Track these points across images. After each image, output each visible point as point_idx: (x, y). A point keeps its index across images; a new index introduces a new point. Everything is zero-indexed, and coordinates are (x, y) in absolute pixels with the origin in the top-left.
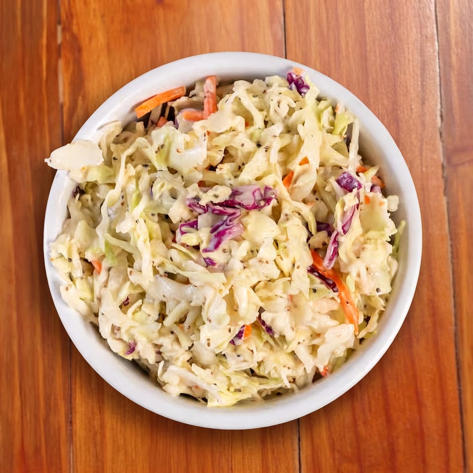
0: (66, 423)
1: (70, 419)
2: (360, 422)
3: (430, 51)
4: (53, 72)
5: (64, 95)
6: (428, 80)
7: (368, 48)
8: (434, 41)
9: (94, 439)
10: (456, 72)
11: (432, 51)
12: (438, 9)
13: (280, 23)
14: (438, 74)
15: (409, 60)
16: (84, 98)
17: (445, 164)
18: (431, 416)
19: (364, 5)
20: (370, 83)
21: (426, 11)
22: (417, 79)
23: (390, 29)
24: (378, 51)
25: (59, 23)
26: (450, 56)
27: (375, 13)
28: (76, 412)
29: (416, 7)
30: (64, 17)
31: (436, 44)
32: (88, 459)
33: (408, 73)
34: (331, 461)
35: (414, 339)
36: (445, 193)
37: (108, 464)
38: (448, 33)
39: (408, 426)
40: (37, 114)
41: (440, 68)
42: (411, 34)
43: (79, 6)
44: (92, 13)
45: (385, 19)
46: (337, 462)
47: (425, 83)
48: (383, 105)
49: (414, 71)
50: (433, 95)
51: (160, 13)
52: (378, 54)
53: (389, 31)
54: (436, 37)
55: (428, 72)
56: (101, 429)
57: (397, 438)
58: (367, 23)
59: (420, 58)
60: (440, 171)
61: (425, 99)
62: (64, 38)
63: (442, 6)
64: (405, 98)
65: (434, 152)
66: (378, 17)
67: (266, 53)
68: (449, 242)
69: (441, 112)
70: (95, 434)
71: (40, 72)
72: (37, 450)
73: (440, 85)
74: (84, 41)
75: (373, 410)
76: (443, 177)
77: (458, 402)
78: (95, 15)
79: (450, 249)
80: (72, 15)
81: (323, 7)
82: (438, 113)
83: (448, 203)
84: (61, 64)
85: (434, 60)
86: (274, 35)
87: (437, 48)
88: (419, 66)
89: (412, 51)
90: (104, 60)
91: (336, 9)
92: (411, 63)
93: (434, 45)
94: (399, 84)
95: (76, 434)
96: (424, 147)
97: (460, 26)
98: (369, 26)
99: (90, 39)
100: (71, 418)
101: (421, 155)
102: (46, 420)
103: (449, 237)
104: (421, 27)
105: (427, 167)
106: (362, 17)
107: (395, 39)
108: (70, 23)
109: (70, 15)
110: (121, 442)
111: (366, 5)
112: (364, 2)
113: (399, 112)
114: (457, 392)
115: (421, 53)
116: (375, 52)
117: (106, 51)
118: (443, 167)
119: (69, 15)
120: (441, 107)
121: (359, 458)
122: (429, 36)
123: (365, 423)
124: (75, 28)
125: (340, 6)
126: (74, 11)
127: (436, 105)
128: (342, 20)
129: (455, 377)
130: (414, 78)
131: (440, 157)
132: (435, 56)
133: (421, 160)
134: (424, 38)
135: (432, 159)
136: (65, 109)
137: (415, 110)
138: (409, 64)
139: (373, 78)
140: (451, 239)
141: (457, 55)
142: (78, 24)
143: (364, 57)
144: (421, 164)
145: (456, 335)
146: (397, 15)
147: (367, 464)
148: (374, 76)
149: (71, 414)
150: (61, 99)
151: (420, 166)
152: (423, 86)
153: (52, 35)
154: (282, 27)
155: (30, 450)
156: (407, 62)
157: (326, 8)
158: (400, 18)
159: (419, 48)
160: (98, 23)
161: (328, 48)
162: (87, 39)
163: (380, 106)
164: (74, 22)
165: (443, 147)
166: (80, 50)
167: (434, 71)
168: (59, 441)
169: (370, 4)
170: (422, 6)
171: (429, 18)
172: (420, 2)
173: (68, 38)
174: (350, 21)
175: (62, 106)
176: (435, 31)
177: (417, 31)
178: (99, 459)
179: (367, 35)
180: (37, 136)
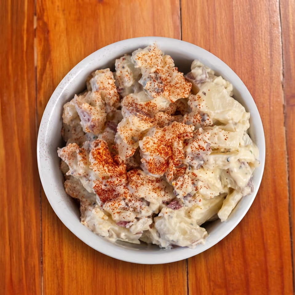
0: (39, 263)
2: (227, 262)
3: (276, 33)
4: (31, 47)
5: (37, 61)
6: (275, 52)
7: (235, 31)
8: (279, 26)
9: (57, 273)
10: (293, 46)
11: (277, 32)
12: (281, 6)
13: (178, 14)
14: (281, 47)
16: (51, 63)
17: (285, 104)
18: (273, 258)
19: (232, 3)
21: (273, 7)
22: (268, 51)
23: (250, 18)
25: (36, 14)
26: (289, 36)
27: (240, 9)
28: (45, 256)
29: (267, 5)
30: (38, 10)
31: (280, 28)
32: (53, 286)
33: (261, 46)
34: (208, 287)
36: (285, 124)
37: (66, 289)
38: (288, 22)
39: (258, 265)
40: (20, 73)
41: (282, 43)
42: (264, 22)
43: (48, 4)
44: (56, 8)
45: (246, 12)
46: (212, 288)
47: (272, 53)
48: (245, 67)
49: (265, 45)
50: (278, 61)
51: (100, 8)
52: (241, 35)
53: (249, 20)
54: (280, 24)
55: (274, 46)
56: (61, 267)
57: (251, 272)
58: (234, 14)
59: (269, 37)
60: (282, 109)
61: (272, 62)
62: (38, 24)
63: (284, 4)
64: (259, 63)
65: (278, 96)
66: (242, 10)
67: (169, 37)
68: (287, 156)
69: (283, 71)
70: (58, 270)
71: (22, 47)
72: (20, 281)
73: (283, 54)
74: (51, 26)
75: (235, 254)
76: (284, 113)
77: (290, 249)
78: (58, 10)
79: (287, 161)
81: (206, 4)
82: (281, 72)
83: (286, 131)
84: (36, 41)
85: (278, 38)
86: (174, 23)
87: (280, 30)
88: (269, 42)
89: (264, 33)
90: (64, 38)
91: (214, 5)
92: (263, 40)
93: (278, 28)
94: (255, 53)
95: (45, 270)
96: (272, 94)
98: (236, 16)
99: (55, 25)
100: (42, 259)
101: (270, 99)
102: (26, 261)
103: (286, 153)
104: (271, 17)
105: (273, 107)
106: (231, 11)
107: (253, 25)
108: (43, 15)
109: (43, 10)
110: (74, 275)
111: (234, 3)
112: (232, 1)
113: (255, 72)
114: (290, 243)
115: (270, 34)
116: (240, 33)
117: (65, 32)
118: (284, 106)
119: (42, 10)
120: (283, 68)
121: (226, 285)
122: (275, 23)
123: (230, 263)
124: (45, 19)
125: (217, 5)
126: (45, 7)
127: (280, 67)
128: (218, 13)
129: (289, 233)
130: (265, 50)
131: (283, 102)
132: (279, 36)
133: (270, 102)
134: (273, 24)
135: (277, 101)
136: (38, 70)
137: (265, 71)
139: (238, 50)
140: (288, 154)
141: (294, 35)
142: (47, 16)
143: (232, 36)
144: (270, 105)
146: (254, 10)
147: (231, 289)
149: (42, 257)
150: (36, 63)
151: (269, 106)
152: (271, 55)
153: (31, 22)
154: (179, 18)
155: (15, 280)
156: (261, 39)
157: (208, 5)
158: (256, 12)
159: (269, 31)
160: (60, 15)
161: (209, 30)
162: (53, 25)
163: (243, 68)
164: (45, 14)
165: (284, 93)
166: (48, 32)
167: (279, 46)
168: (34, 274)
169: (237, 3)
170: (271, 3)
171: (275, 11)
172: (269, 1)
173: (41, 24)
174: (224, 14)
175: (36, 68)
176: (279, 20)
177: (267, 20)
178: (60, 286)
179: (235, 22)
180: (20, 87)
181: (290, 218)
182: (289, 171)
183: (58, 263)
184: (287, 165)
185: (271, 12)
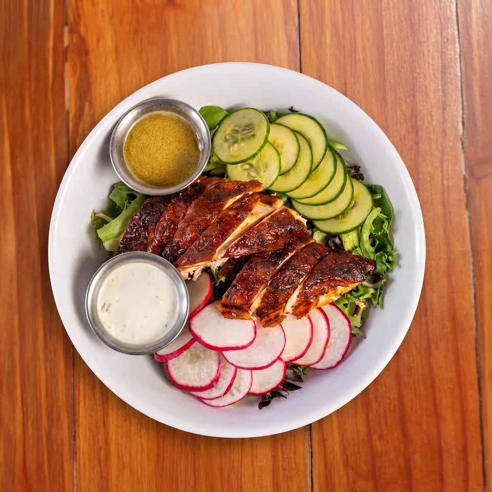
0: (70, 437)
1: (73, 434)
2: (375, 437)
3: (451, 54)
4: (59, 77)
5: (70, 101)
6: (450, 85)
7: (386, 50)
8: (455, 43)
9: (98, 454)
10: (478, 76)
11: (453, 53)
12: (459, 10)
13: (294, 23)
14: (459, 78)
15: (429, 63)
16: (91, 104)
17: (467, 177)
18: (450, 429)
19: (381, 5)
20: (388, 88)
21: (447, 12)
22: (438, 84)
23: (409, 30)
24: (396, 54)
25: (67, 24)
26: (472, 59)
27: (393, 14)
28: (79, 426)
29: (436, 8)
30: (71, 18)
31: (458, 45)
32: (92, 476)
33: (428, 77)
34: (345, 478)
35: (433, 346)
36: (468, 207)
37: (113, 481)
38: (469, 35)
39: (426, 441)
40: (42, 122)
41: (461, 71)
42: (432, 35)
43: (86, 6)
44: (100, 15)
45: (403, 19)
46: (351, 480)
47: (446, 87)
48: (402, 111)
49: (434, 74)
50: (455, 101)
51: (170, 13)
52: (396, 57)
53: (407, 33)
54: (457, 40)
55: (449, 76)
56: (106, 443)
57: (414, 453)
58: (384, 23)
59: (440, 61)
60: (462, 184)
61: (446, 105)
62: (71, 40)
63: (464, 7)
64: (425, 104)
65: (456, 163)
66: (396, 17)
68: (471, 260)
69: (463, 118)
70: (100, 449)
71: (46, 77)
72: (40, 467)
73: (462, 90)
74: (92, 44)
75: (389, 423)
76: (465, 190)
78: (103, 16)
79: (472, 268)
80: (79, 16)
81: (339, 7)
82: (460, 119)
83: (470, 217)
84: (68, 67)
85: (456, 63)
86: (289, 37)
87: (458, 50)
88: (439, 70)
89: (433, 53)
90: (111, 64)
91: (352, 10)
92: (431, 67)
93: (455, 47)
94: (418, 89)
95: (79, 450)
96: (445, 158)
97: (482, 27)
98: (387, 28)
99: (98, 41)
100: (75, 432)
101: (442, 166)
102: (49, 435)
103: (471, 254)
104: (443, 28)
105: (448, 180)
106: (379, 19)
107: (414, 41)
108: (78, 24)
109: (78, 16)
110: (127, 459)
111: (384, 5)
112: (381, 1)
113: (418, 119)
114: (477, 404)
115: (442, 56)
116: (393, 55)
117: (114, 53)
118: (465, 180)
119: (76, 16)
120: (463, 114)
122: (450, 38)
123: (380, 438)
124: (82, 30)
125: (357, 7)
126: (81, 11)
127: (457, 111)
128: (358, 21)
129: (476, 387)
130: (434, 83)
131: (462, 169)
132: (456, 59)
133: (442, 172)
134: (445, 40)
135: (453, 171)
136: (71, 116)
137: (435, 117)
138: (429, 67)
139: (391, 83)
140: (473, 256)
141: (480, 58)
142: (86, 26)
143: (381, 60)
144: (442, 176)
145: (476, 339)
146: (416, 16)
147: (382, 481)
148: (392, 81)
149: (75, 427)
150: (67, 104)
151: (441, 179)
152: (443, 90)
153: (59, 37)
154: (296, 28)
155: (32, 466)
156: (427, 65)
157: (342, 9)
158: (419, 20)
159: (440, 50)
160: (106, 25)
162: (95, 40)
163: (398, 113)
164: (82, 23)
165: (465, 158)
166: (87, 53)
167: (456, 75)
168: (62, 457)
169: (388, 4)
170: (443, 4)
171: (449, 19)
173: (75, 40)
174: (368, 22)
175: (68, 113)
176: (456, 33)
177: (437, 33)
178: (104, 477)
179: (385, 36)
180: (43, 146)
181: (478, 362)
182: (475, 285)
183: (101, 438)
184: (471, 274)
185: (443, 20)
